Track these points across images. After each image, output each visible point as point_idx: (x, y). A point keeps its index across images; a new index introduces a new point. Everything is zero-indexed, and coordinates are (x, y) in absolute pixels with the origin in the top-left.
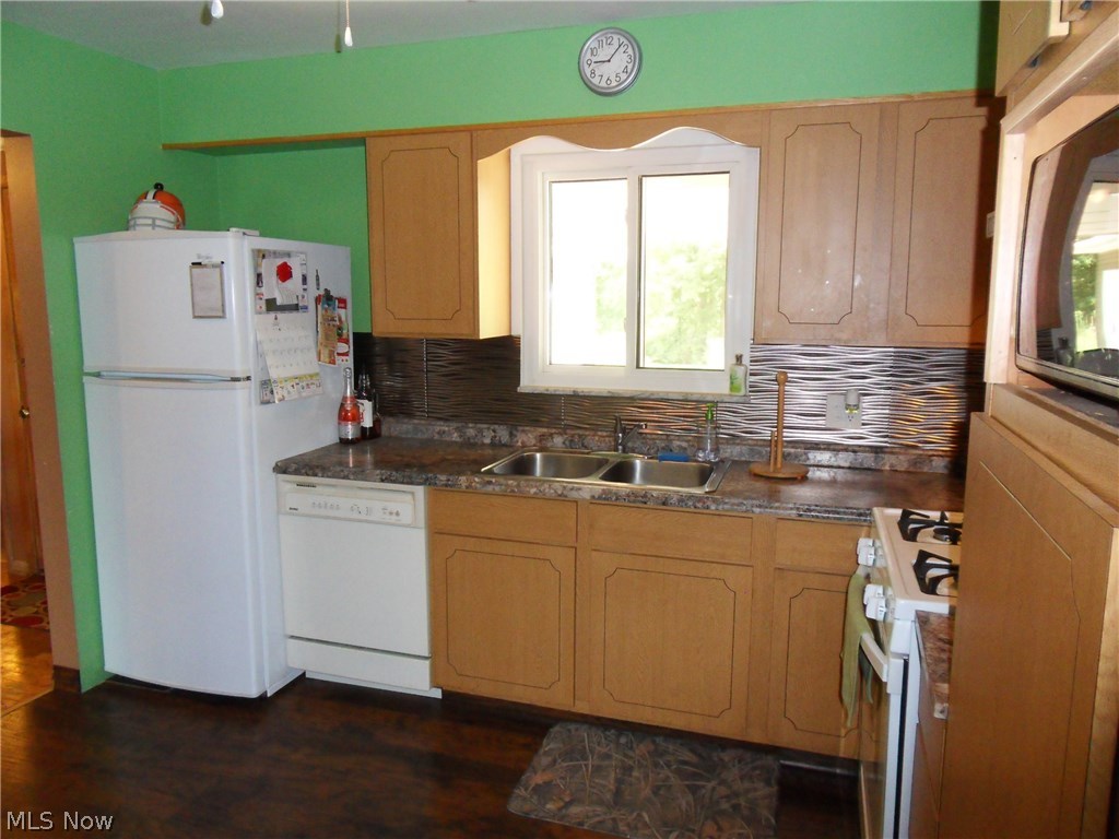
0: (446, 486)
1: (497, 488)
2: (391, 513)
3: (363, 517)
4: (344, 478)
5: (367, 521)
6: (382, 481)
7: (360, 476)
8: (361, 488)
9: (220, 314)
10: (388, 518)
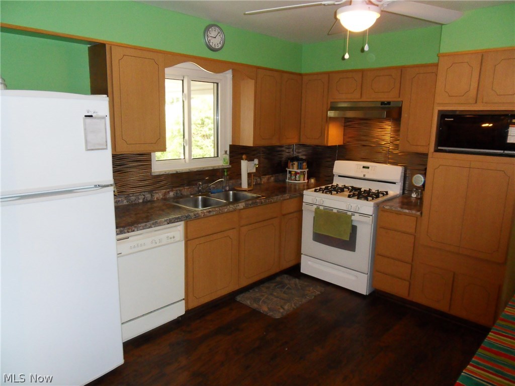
0: (195, 217)
1: (214, 213)
2: (171, 238)
3: (158, 244)
4: (149, 228)
5: (161, 246)
6: (168, 224)
7: (157, 225)
8: (156, 231)
9: (105, 147)
10: (170, 241)
